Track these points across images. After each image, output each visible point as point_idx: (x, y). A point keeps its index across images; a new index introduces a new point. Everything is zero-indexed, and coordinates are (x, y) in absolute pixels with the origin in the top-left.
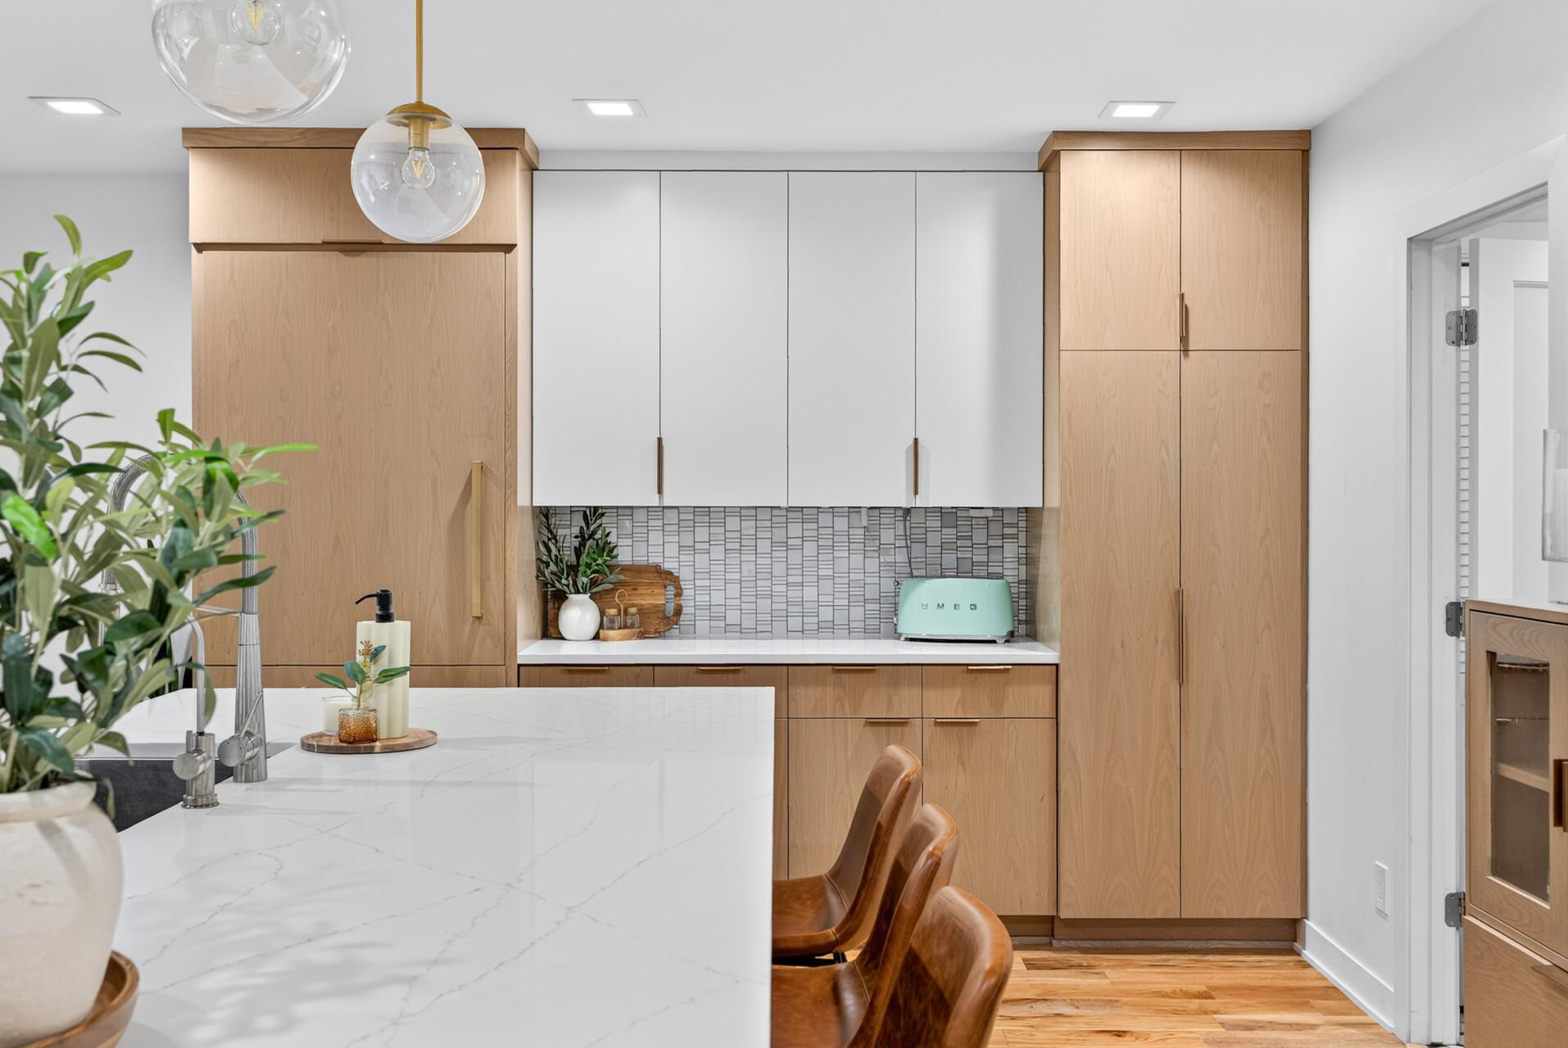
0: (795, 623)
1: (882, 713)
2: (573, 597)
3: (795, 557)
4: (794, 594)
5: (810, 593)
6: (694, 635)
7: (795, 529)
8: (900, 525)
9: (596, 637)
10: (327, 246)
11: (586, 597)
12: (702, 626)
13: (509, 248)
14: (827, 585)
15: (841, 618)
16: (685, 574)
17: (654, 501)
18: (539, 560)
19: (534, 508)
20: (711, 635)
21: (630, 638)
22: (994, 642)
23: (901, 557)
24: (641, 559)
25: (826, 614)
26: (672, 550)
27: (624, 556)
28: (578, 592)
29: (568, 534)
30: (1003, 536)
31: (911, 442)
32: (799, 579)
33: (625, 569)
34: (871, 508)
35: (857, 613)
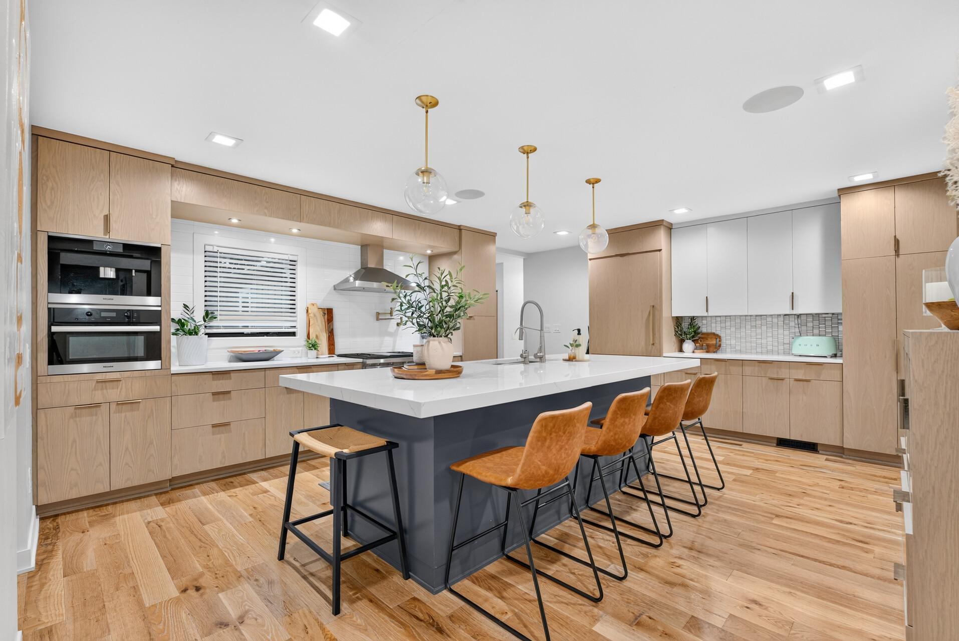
0: (759, 350)
1: (775, 376)
2: (686, 341)
3: (759, 331)
4: (759, 341)
5: (764, 341)
6: (726, 352)
7: (759, 322)
8: (796, 320)
9: (693, 352)
10: (617, 255)
11: (690, 341)
12: (728, 350)
13: (660, 250)
14: (770, 339)
15: (775, 349)
16: (722, 335)
17: (705, 314)
18: (675, 331)
19: (673, 317)
20: (731, 352)
21: (703, 352)
22: (826, 357)
23: (797, 330)
24: (709, 331)
25: (770, 348)
26: (718, 329)
27: (704, 330)
28: (687, 339)
29: (685, 325)
30: (838, 323)
31: (791, 294)
32: (760, 337)
33: (703, 334)
34: (785, 315)
35: (781, 347)
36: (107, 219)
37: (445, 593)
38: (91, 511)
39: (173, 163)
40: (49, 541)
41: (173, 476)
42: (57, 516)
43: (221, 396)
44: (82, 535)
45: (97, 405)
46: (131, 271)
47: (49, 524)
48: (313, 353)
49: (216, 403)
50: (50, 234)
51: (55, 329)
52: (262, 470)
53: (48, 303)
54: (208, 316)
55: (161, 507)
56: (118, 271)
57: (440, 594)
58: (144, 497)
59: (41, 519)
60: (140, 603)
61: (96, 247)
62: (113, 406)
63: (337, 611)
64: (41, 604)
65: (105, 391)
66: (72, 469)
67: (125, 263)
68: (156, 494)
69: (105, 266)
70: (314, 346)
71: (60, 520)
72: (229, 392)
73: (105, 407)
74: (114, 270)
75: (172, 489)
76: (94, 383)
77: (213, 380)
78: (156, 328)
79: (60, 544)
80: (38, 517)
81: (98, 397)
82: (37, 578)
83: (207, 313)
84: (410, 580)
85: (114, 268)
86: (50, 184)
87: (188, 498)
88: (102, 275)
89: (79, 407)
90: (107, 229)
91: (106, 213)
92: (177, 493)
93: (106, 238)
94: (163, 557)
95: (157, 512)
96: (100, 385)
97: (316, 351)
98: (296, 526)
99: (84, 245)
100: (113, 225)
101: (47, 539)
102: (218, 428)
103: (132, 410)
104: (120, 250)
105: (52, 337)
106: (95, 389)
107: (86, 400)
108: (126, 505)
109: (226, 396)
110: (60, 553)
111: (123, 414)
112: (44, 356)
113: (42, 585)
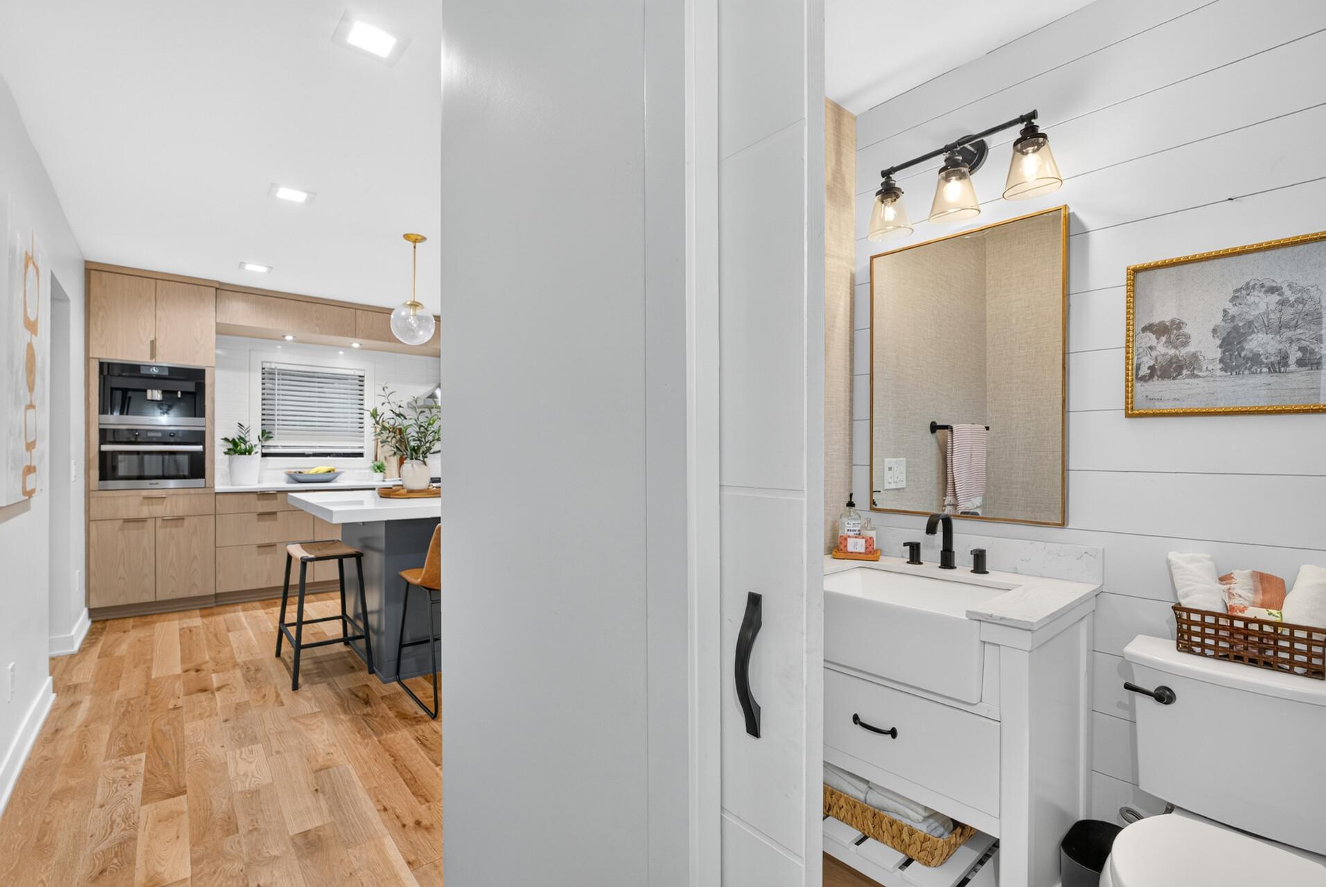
36: (153, 344)
37: (395, 684)
38: (137, 619)
39: (217, 286)
40: (94, 637)
41: (218, 592)
42: (107, 620)
43: (266, 516)
44: (122, 634)
45: (143, 520)
46: (176, 392)
47: (99, 626)
48: (379, 475)
49: (260, 523)
50: (101, 361)
51: (105, 448)
52: (312, 594)
53: (100, 424)
54: (266, 435)
55: (200, 618)
56: (164, 392)
57: (391, 684)
58: (187, 610)
59: (93, 622)
60: (148, 675)
61: (143, 371)
62: (159, 522)
63: (295, 687)
64: (74, 672)
65: (151, 507)
66: (120, 579)
67: (171, 385)
68: (200, 609)
69: (152, 389)
70: (380, 468)
71: (108, 624)
72: (274, 513)
73: (150, 523)
74: (160, 392)
75: (217, 606)
76: (141, 499)
77: (259, 500)
78: (199, 448)
79: (102, 639)
80: (90, 620)
81: (145, 512)
82: (77, 658)
83: (263, 432)
84: (374, 675)
85: (160, 389)
86: (101, 313)
87: (229, 612)
88: (149, 397)
89: (127, 521)
90: (153, 355)
91: (152, 338)
92: (220, 609)
93: (152, 362)
94: (182, 650)
95: (195, 621)
96: (146, 500)
97: (382, 473)
98: (288, 628)
99: (133, 369)
100: (160, 350)
101: (92, 637)
102: (263, 549)
103: (177, 526)
104: (166, 373)
105: (103, 455)
106: (142, 504)
107: (133, 515)
108: (170, 616)
109: (272, 516)
110: (100, 645)
111: (168, 530)
112: (95, 473)
113: (80, 662)
